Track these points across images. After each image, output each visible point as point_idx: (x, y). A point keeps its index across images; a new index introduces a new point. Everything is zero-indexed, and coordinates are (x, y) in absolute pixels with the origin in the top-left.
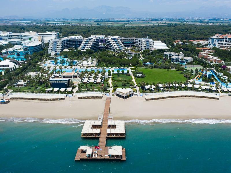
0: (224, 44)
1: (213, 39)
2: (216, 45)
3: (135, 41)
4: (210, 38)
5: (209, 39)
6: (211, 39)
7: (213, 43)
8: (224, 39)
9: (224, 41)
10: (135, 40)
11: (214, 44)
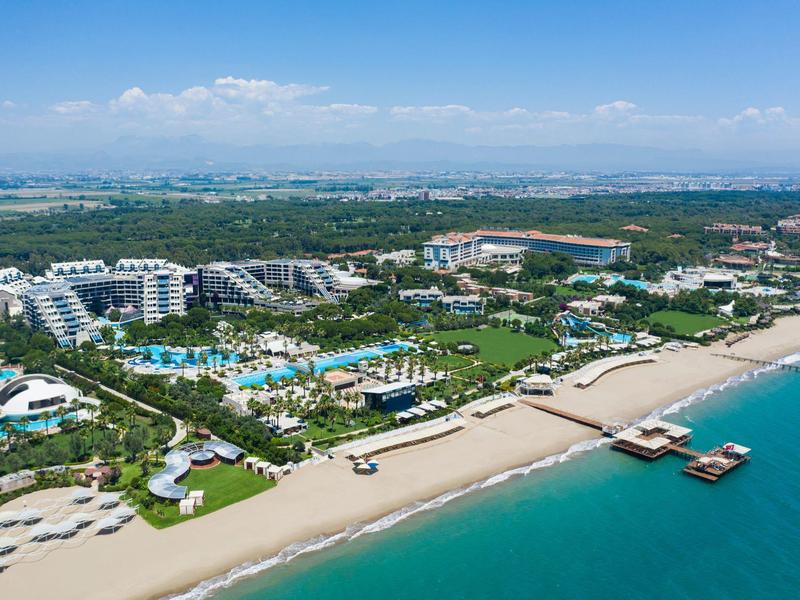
0: (459, 257)
1: (436, 248)
2: (447, 261)
3: (266, 272)
4: (427, 246)
5: (426, 248)
6: (431, 249)
7: (437, 258)
8: (457, 245)
9: (459, 250)
10: (265, 268)
11: (442, 258)
